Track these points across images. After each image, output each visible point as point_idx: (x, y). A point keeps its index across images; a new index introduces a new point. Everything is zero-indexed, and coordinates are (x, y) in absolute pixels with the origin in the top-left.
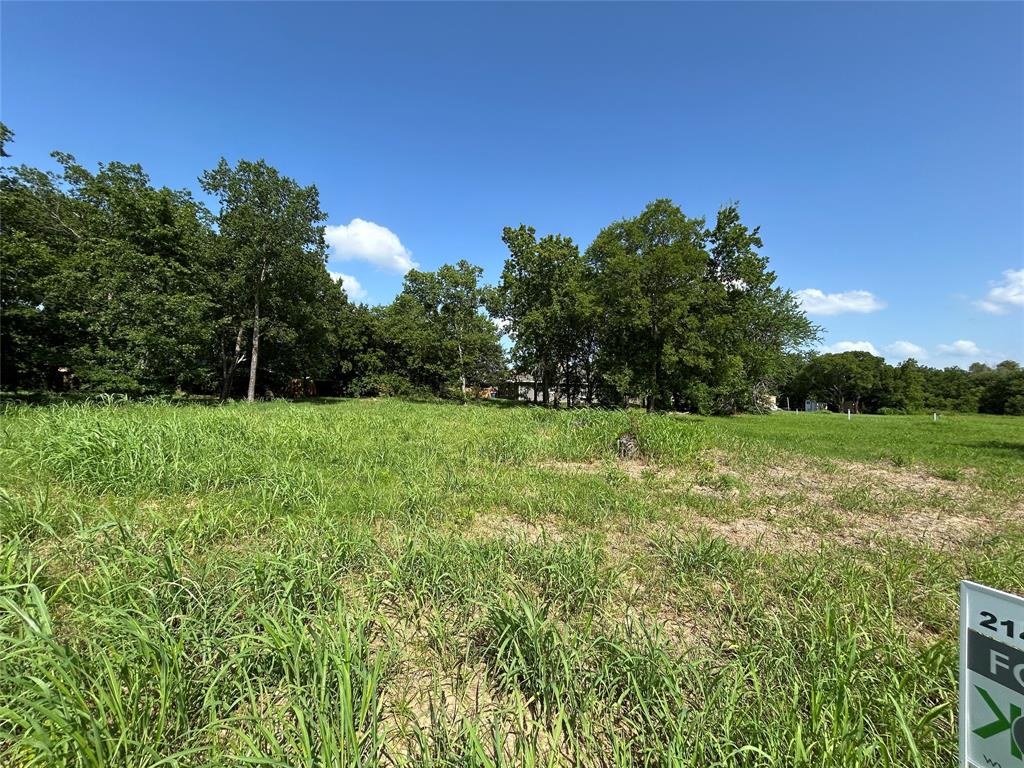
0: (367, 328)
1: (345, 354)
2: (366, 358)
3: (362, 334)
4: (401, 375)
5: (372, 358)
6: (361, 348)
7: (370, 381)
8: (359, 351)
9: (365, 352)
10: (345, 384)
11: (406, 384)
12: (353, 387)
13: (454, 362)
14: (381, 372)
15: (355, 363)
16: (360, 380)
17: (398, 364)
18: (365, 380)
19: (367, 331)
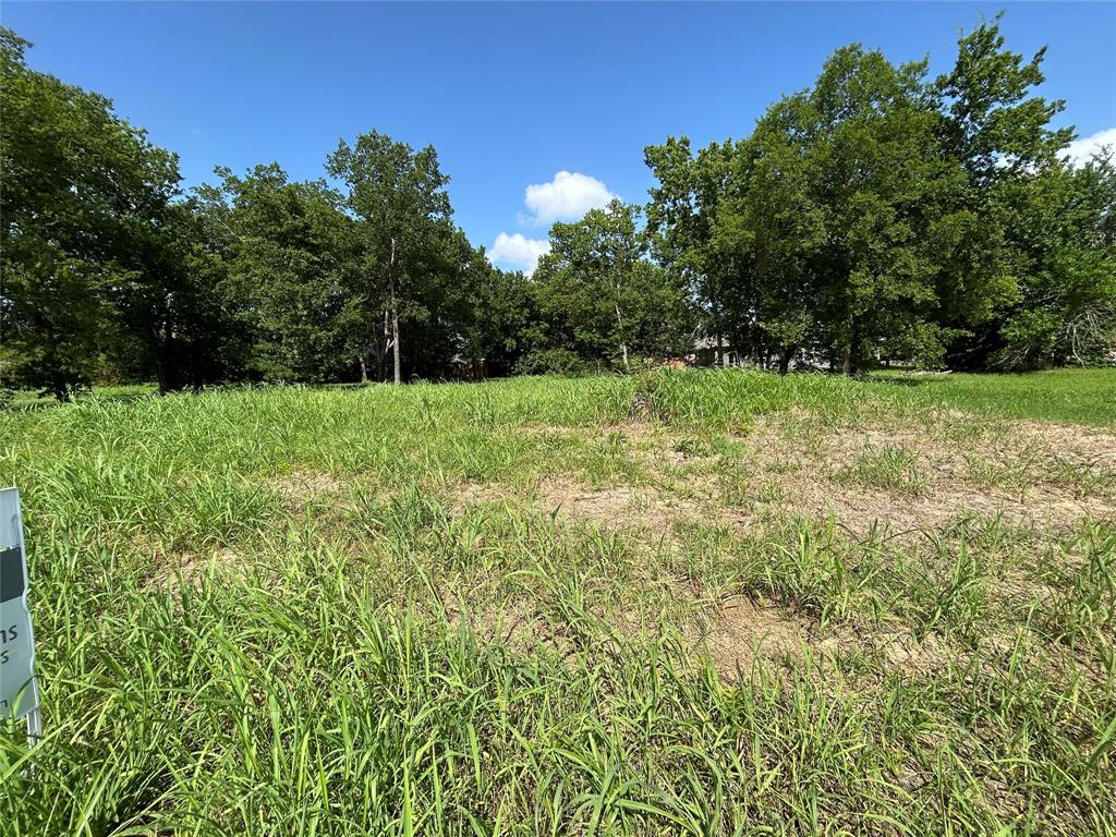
0: (528, 300)
1: (507, 330)
2: (530, 333)
3: (523, 306)
4: (570, 349)
5: (536, 333)
6: (524, 322)
7: (536, 357)
8: (522, 325)
9: (528, 326)
10: (512, 364)
11: (575, 360)
12: (519, 366)
13: (611, 328)
14: (548, 349)
15: (518, 340)
16: (526, 358)
17: (564, 336)
18: (530, 357)
19: (528, 303)
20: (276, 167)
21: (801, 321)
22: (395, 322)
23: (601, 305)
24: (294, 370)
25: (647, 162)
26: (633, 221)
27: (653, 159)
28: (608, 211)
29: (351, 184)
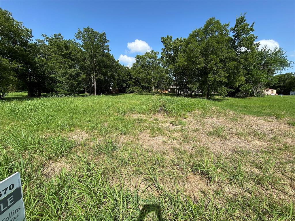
0: (129, 74)
1: (124, 81)
2: (130, 82)
3: (128, 75)
4: (140, 87)
5: (131, 82)
6: (128, 79)
7: (131, 89)
9: (129, 81)
10: (125, 90)
11: (141, 89)
12: (127, 90)
13: (150, 83)
14: (134, 86)
15: (127, 84)
16: (128, 89)
17: (138, 83)
18: (130, 88)
20: (60, 34)
21: (196, 85)
22: (95, 80)
23: (148, 77)
24: (68, 91)
25: (162, 41)
26: (157, 56)
27: (163, 41)
28: (151, 53)
29: (82, 42)
